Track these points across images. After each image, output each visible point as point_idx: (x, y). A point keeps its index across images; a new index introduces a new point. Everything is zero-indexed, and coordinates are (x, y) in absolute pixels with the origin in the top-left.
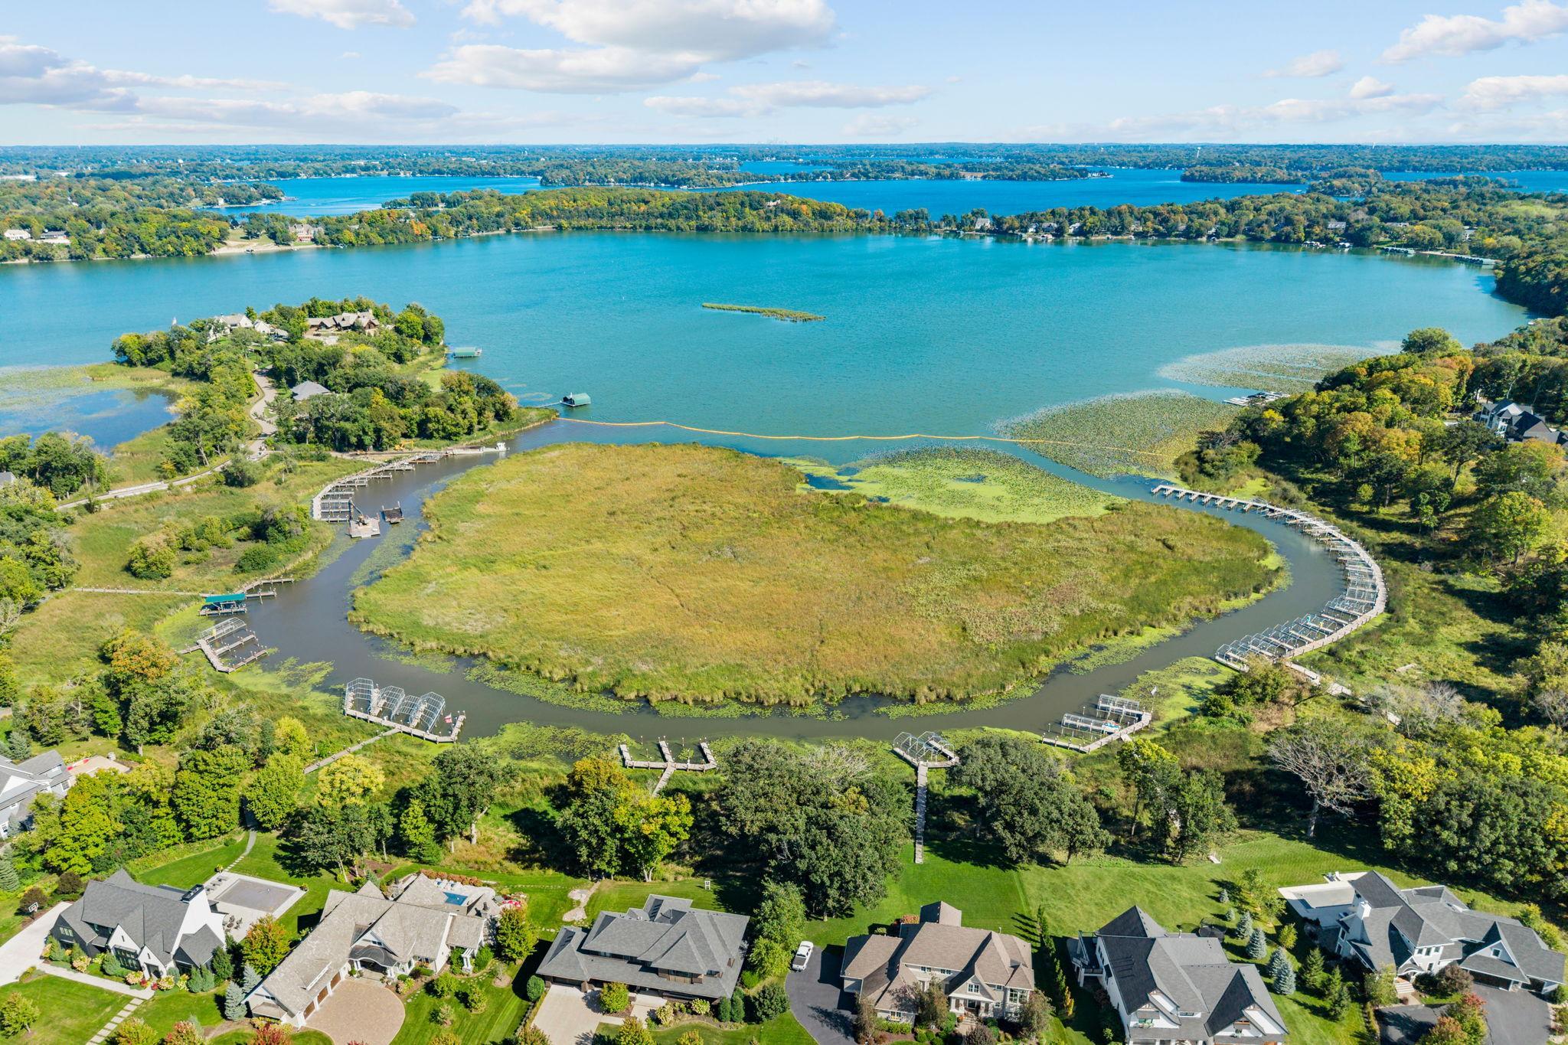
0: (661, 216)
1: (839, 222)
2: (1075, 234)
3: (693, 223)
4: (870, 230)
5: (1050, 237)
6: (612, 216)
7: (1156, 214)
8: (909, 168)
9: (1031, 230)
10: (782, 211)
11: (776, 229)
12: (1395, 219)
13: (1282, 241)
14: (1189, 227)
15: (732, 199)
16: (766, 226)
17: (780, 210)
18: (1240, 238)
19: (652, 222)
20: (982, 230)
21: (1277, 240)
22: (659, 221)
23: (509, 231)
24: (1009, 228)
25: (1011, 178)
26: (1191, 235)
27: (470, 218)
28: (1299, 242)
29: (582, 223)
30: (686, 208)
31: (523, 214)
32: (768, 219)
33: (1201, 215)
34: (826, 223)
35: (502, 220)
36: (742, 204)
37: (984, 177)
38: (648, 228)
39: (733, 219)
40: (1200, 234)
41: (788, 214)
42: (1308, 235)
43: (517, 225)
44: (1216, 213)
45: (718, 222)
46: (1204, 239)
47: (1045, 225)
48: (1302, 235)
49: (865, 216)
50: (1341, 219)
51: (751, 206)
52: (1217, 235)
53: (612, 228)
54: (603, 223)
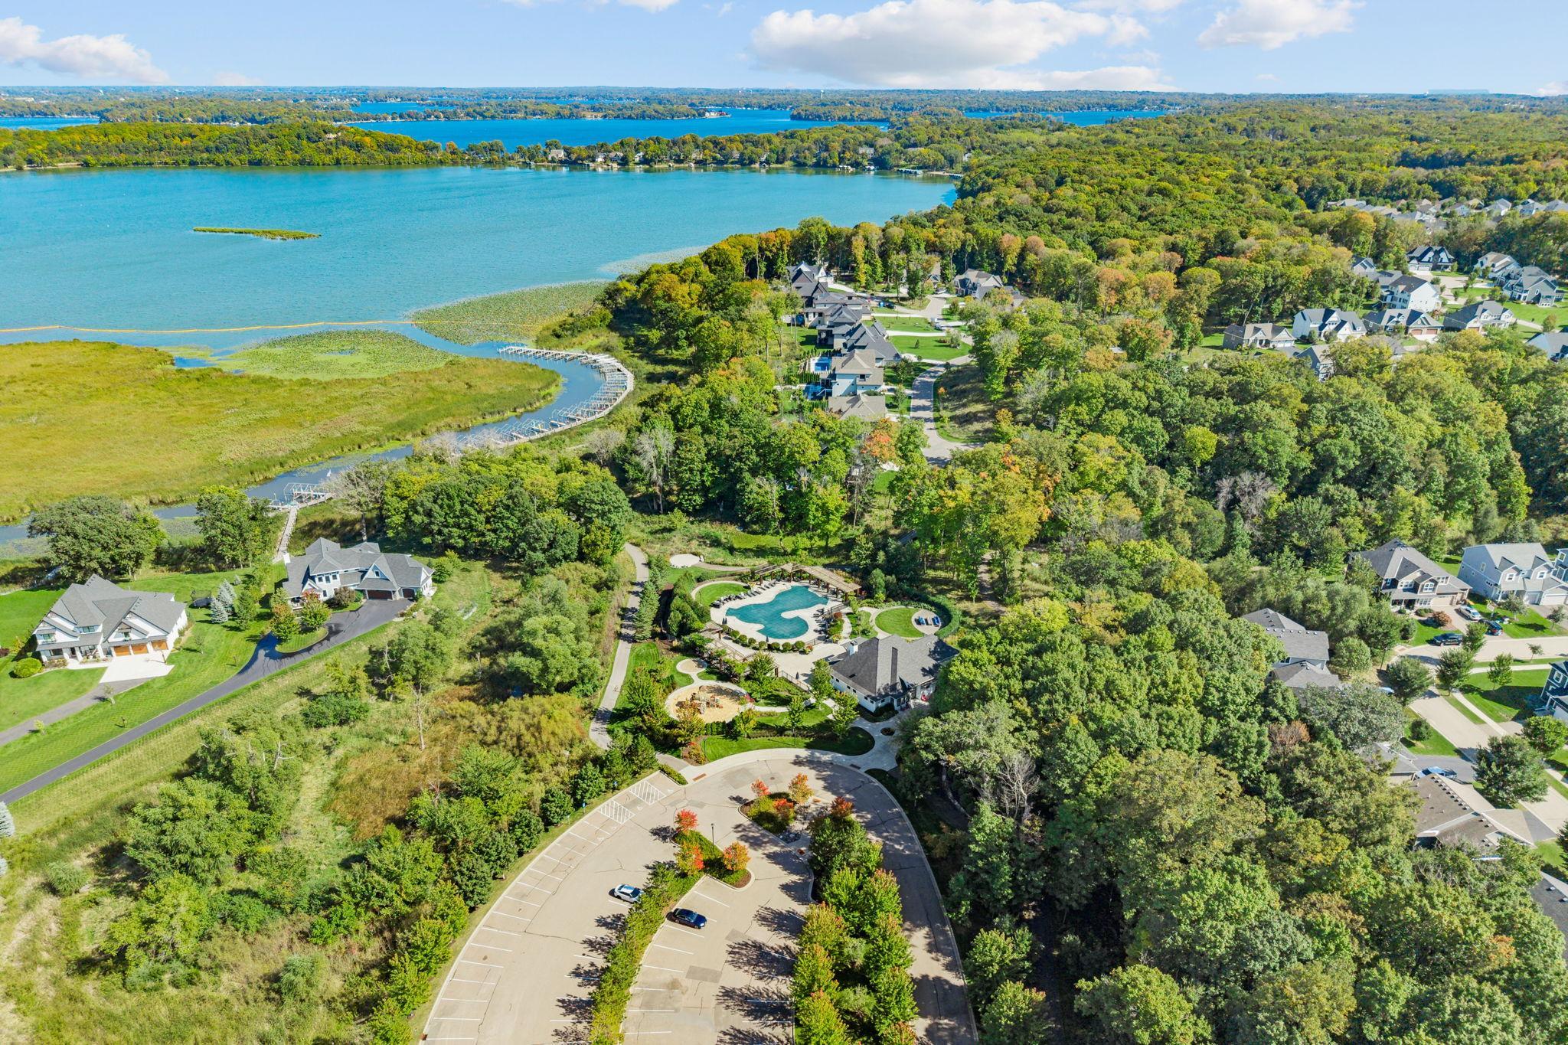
0: (208, 150)
1: (407, 154)
2: (641, 163)
3: (245, 157)
4: (441, 162)
5: (615, 165)
6: (149, 151)
7: (716, 143)
8: (531, 108)
9: (600, 159)
10: (344, 143)
11: (338, 162)
12: (915, 145)
13: (821, 166)
14: (742, 154)
15: (287, 132)
16: (326, 159)
17: (340, 142)
18: (788, 164)
19: (197, 157)
20: (553, 161)
21: (817, 165)
22: (205, 155)
23: (20, 169)
24: (578, 158)
25: (630, 117)
26: (746, 162)
28: (834, 166)
29: (113, 159)
30: (235, 141)
31: (38, 149)
32: (329, 152)
33: (755, 144)
34: (393, 156)
35: (11, 156)
36: (299, 137)
37: (605, 117)
38: (193, 164)
39: (288, 152)
40: (752, 162)
41: (351, 147)
42: (841, 160)
43: (30, 162)
44: (770, 142)
45: (271, 154)
46: (757, 165)
47: (612, 155)
48: (836, 160)
49: (436, 148)
50: (872, 146)
51: (309, 139)
52: (768, 162)
53: (151, 164)
54: (140, 157)
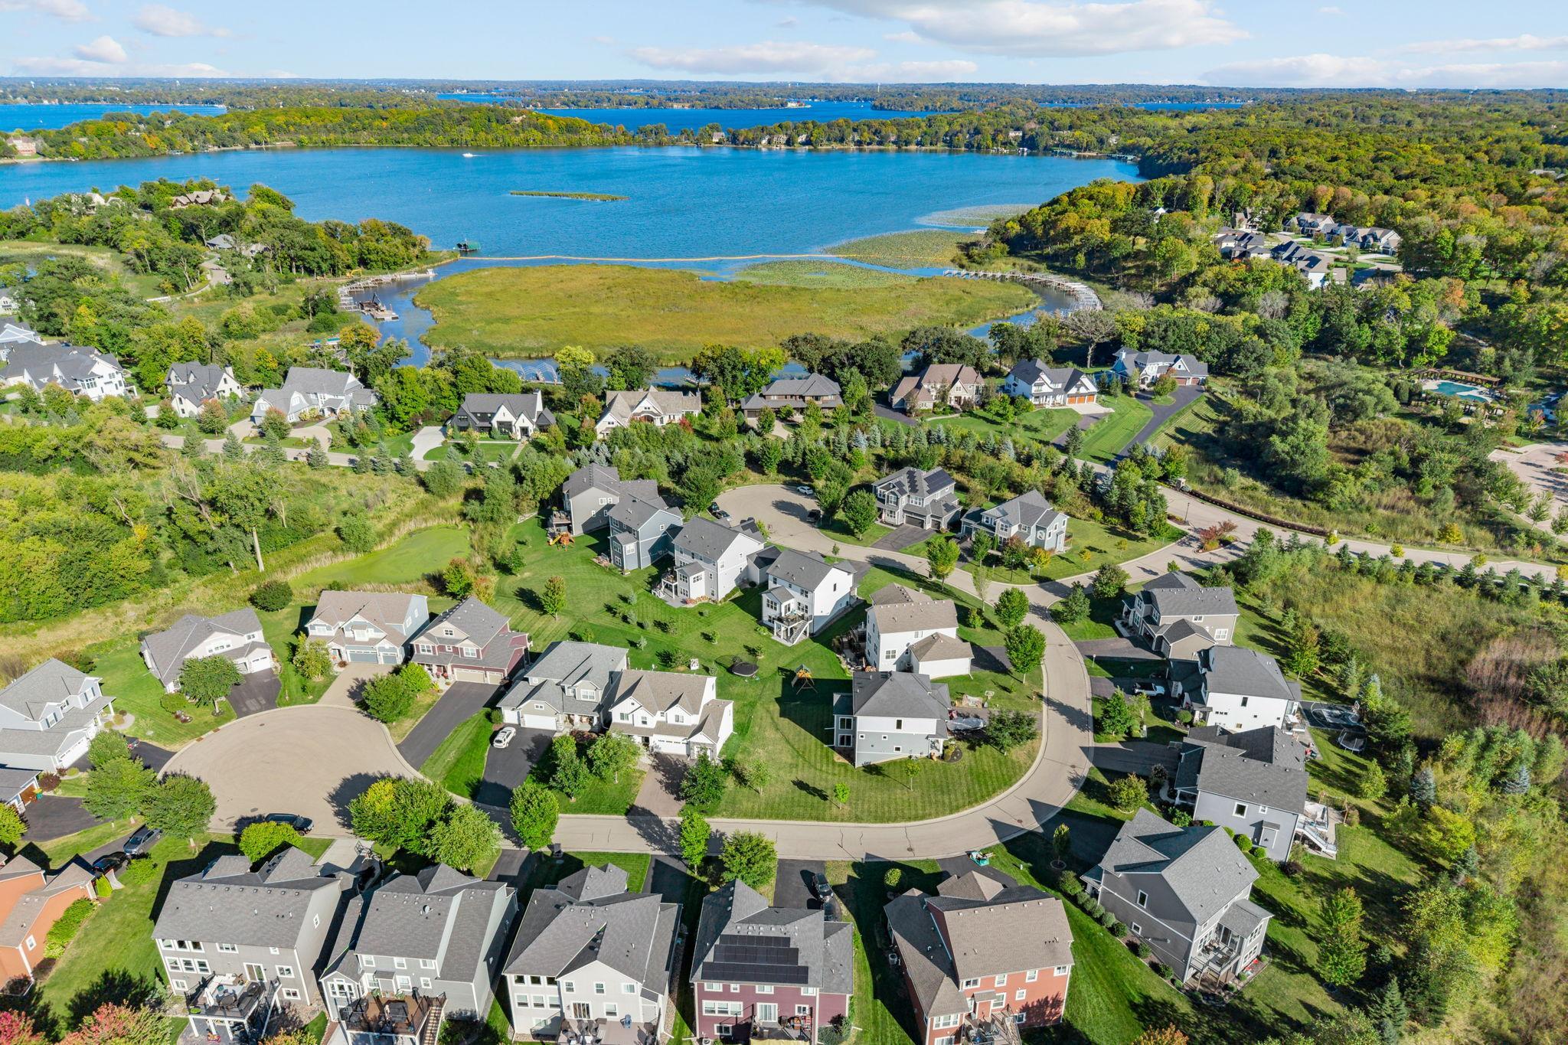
0: (407, 130)
1: (585, 136)
2: (805, 143)
3: (441, 137)
4: (615, 143)
6: (354, 131)
9: (764, 141)
10: (530, 126)
12: (1059, 129)
15: (477, 114)
16: (516, 140)
17: (525, 123)
18: (940, 146)
22: (406, 135)
23: (247, 147)
24: (745, 140)
26: (902, 144)
27: (203, 133)
28: (988, 148)
29: (323, 138)
30: (432, 123)
31: (257, 129)
32: (517, 133)
34: (575, 138)
35: (237, 135)
36: (489, 119)
39: (481, 134)
41: (536, 128)
42: (995, 142)
43: (255, 140)
45: (467, 136)
47: (777, 137)
48: (989, 142)
50: (1017, 129)
51: (498, 121)
52: (921, 143)
54: (347, 137)
